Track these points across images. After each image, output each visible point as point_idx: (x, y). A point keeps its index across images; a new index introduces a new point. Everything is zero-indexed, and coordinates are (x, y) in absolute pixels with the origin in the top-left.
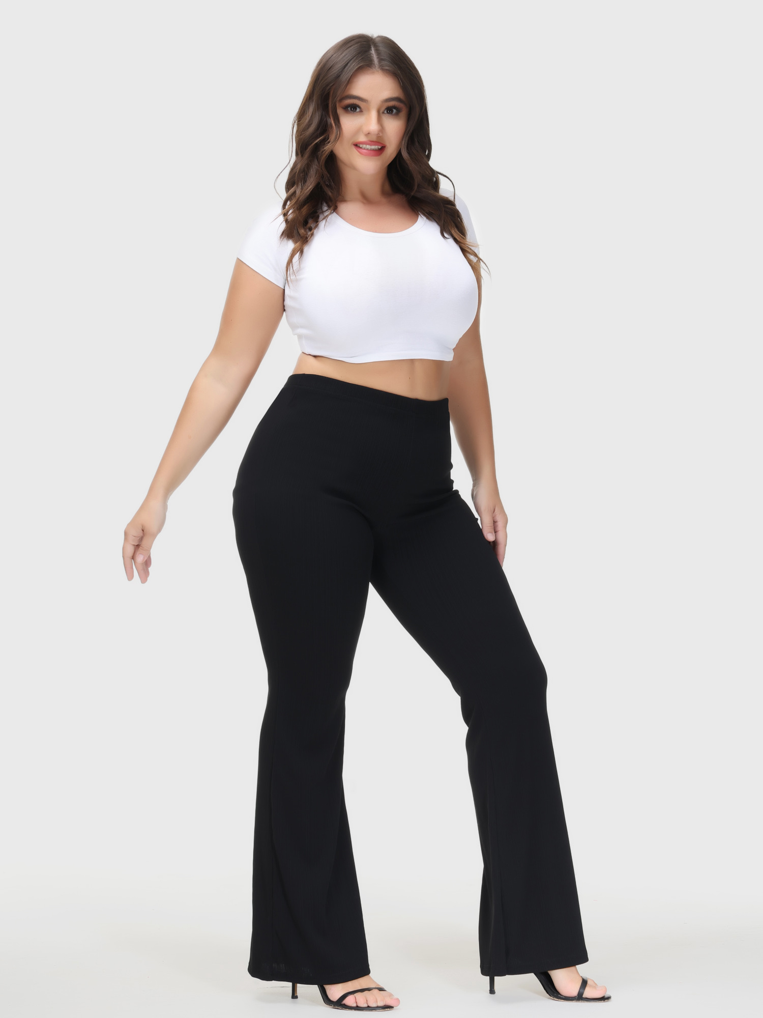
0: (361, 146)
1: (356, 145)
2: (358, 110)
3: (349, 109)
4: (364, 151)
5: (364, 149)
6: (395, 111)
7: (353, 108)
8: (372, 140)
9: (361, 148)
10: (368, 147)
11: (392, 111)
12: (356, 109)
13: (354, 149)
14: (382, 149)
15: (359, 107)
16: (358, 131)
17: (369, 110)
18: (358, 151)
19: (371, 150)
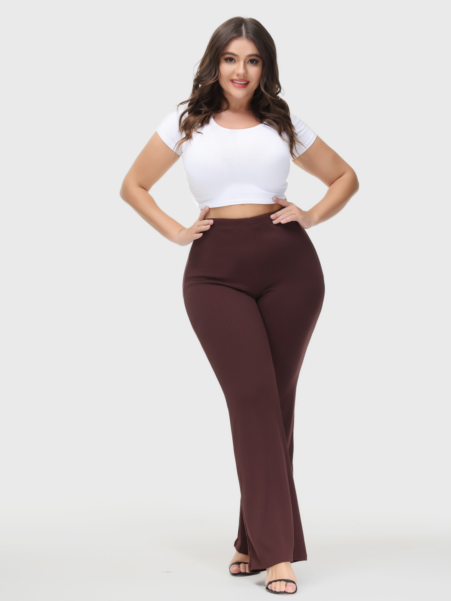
0: (235, 81)
1: (232, 81)
2: (233, 61)
3: (228, 60)
4: (237, 85)
5: (237, 84)
7: (231, 60)
8: (240, 78)
9: (235, 83)
10: (239, 82)
11: (253, 62)
12: (232, 60)
13: (231, 83)
14: (248, 83)
15: (234, 59)
16: (233, 72)
17: (239, 61)
18: (233, 85)
19: (242, 84)
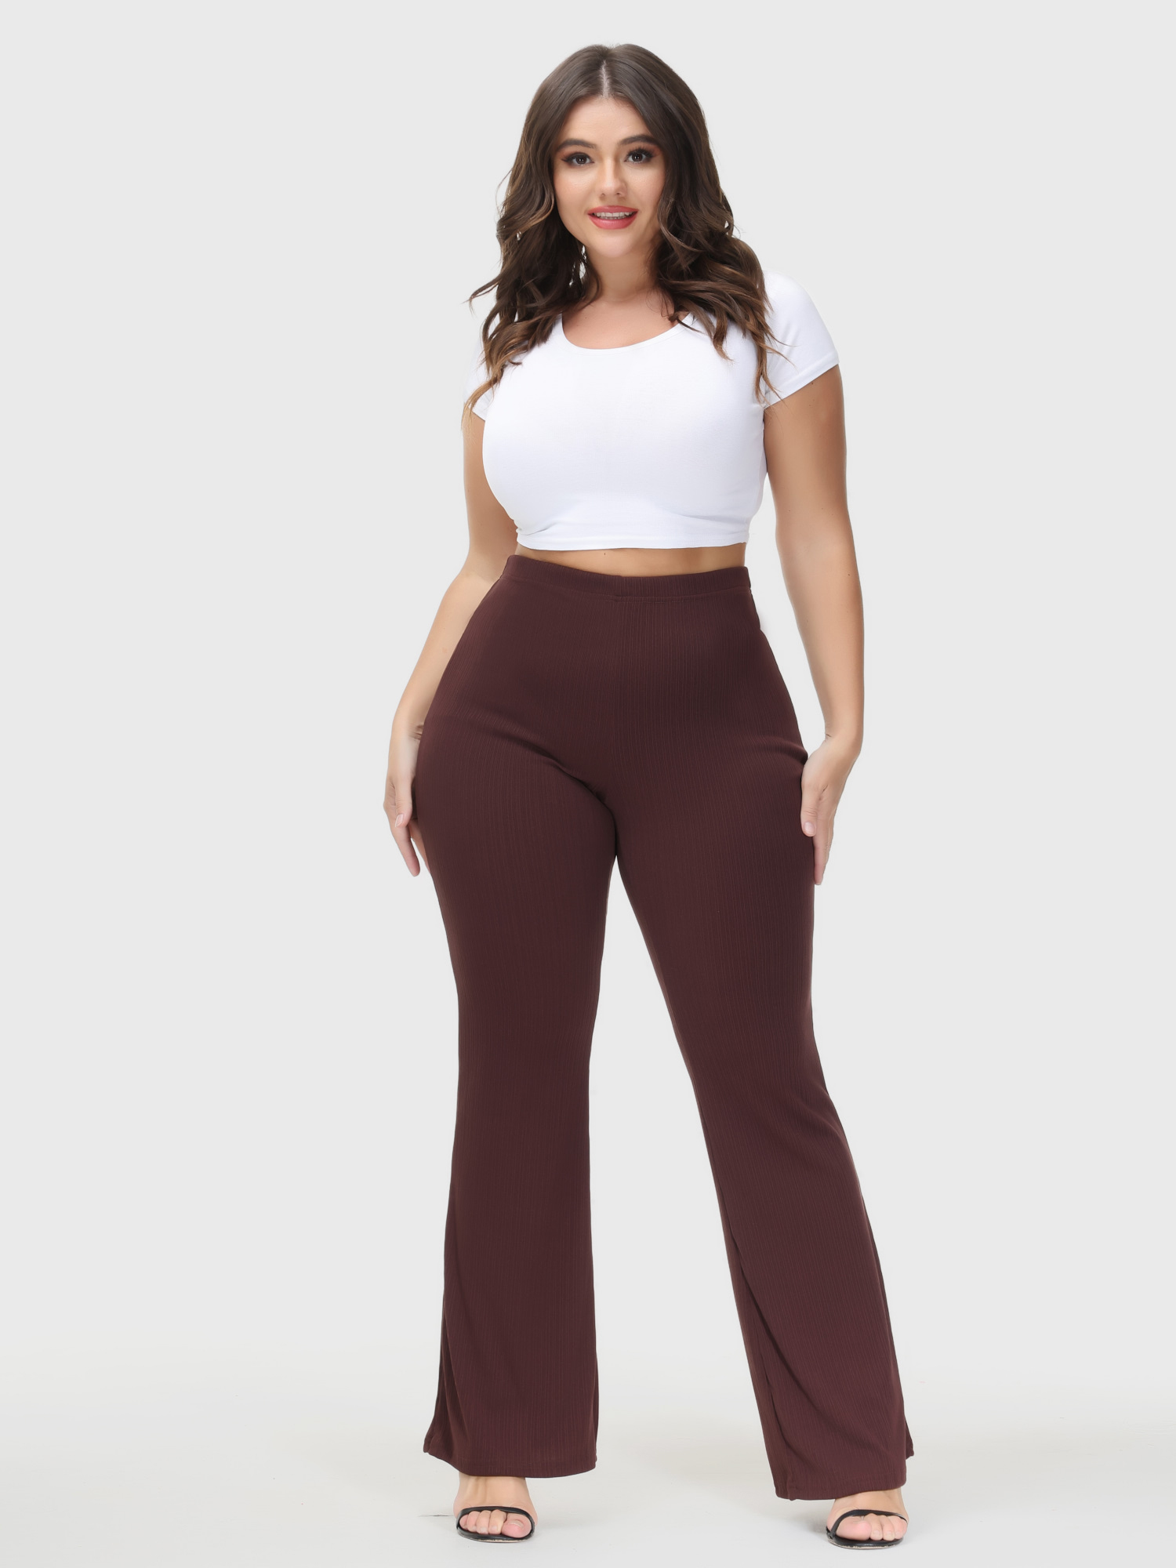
0: (598, 215)
1: (593, 214)
2: (588, 161)
3: (575, 161)
4: (604, 221)
5: (604, 219)
6: (644, 156)
7: (581, 159)
8: (611, 204)
9: (599, 218)
10: (609, 215)
11: (641, 158)
12: (585, 160)
13: (588, 220)
14: (633, 214)
15: (589, 157)
16: (590, 192)
17: (601, 159)
18: (594, 223)
19: (617, 219)
